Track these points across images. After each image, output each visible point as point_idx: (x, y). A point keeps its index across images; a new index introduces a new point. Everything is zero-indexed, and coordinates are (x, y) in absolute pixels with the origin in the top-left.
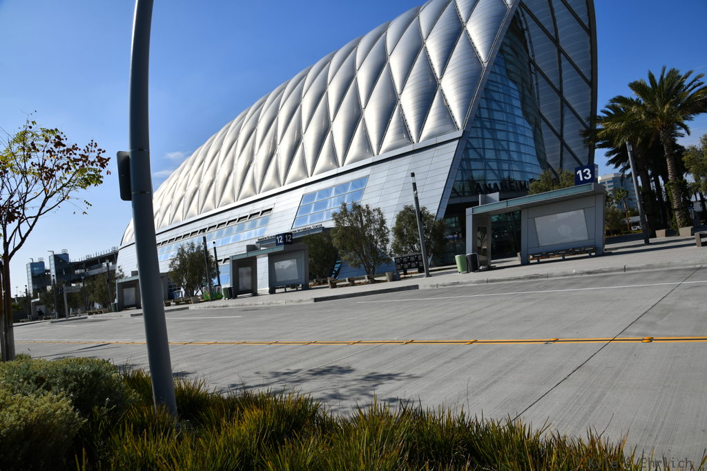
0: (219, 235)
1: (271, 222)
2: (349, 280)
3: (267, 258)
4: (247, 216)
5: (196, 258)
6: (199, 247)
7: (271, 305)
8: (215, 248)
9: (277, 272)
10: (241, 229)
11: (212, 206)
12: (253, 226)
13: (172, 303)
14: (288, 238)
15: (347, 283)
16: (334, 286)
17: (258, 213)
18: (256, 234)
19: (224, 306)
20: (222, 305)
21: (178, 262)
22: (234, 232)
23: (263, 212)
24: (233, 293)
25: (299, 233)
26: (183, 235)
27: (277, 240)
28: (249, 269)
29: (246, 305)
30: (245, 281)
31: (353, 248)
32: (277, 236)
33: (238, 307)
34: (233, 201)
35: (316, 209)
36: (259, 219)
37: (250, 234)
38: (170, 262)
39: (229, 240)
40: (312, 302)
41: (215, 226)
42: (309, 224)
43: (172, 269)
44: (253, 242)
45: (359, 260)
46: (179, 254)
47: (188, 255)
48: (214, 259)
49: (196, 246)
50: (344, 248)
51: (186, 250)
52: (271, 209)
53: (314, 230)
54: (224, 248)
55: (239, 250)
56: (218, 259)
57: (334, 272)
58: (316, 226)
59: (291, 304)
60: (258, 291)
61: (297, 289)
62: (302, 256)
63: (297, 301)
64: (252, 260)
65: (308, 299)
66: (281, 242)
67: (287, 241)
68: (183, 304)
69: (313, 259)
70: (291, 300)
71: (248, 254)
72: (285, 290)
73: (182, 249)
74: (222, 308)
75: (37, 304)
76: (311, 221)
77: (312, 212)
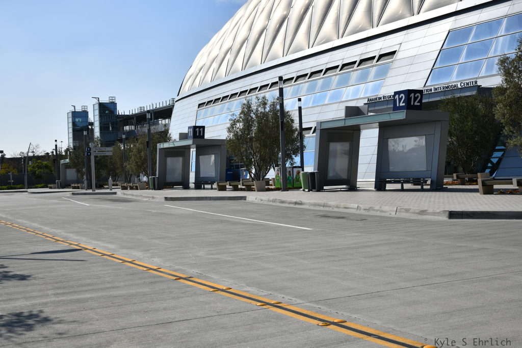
0: (311, 90)
1: (391, 73)
2: (519, 183)
3: (378, 129)
4: (354, 63)
5: (267, 120)
6: (273, 104)
7: (372, 213)
8: (300, 109)
9: (391, 156)
10: (344, 83)
11: (305, 44)
12: (363, 79)
13: (228, 187)
14: (415, 99)
15: (514, 186)
16: (488, 190)
17: (373, 58)
18: (366, 92)
19: (296, 203)
20: (294, 200)
21: (240, 125)
22: (334, 86)
23: (381, 56)
24: (317, 182)
25: (437, 94)
26: (259, 85)
27: (395, 101)
28: (345, 146)
29: (330, 207)
30: (338, 165)
32: (396, 93)
33: (318, 208)
34: (335, 37)
35: (469, 55)
36: (373, 69)
37: (357, 92)
38: (229, 125)
39: (324, 97)
40: (445, 218)
41: (306, 75)
42: (455, 79)
43: (232, 134)
44: (360, 104)
46: (242, 112)
47: (257, 116)
48: (296, 125)
49: (269, 103)
50: (514, 123)
51: (254, 107)
52: (394, 53)
53: (462, 89)
54: (317, 110)
55: (334, 113)
56: (304, 126)
57: (490, 165)
58: (467, 84)
59: (404, 215)
60: (358, 183)
61: (422, 187)
62: (437, 133)
63: (417, 211)
64: (352, 131)
65: (438, 211)
66: (402, 104)
67: (412, 104)
68: (242, 190)
69: (455, 138)
70: (406, 207)
71: (346, 121)
72: (402, 186)
73: (249, 106)
74: (292, 206)
75: (67, 166)
76: (459, 74)
77: (462, 59)
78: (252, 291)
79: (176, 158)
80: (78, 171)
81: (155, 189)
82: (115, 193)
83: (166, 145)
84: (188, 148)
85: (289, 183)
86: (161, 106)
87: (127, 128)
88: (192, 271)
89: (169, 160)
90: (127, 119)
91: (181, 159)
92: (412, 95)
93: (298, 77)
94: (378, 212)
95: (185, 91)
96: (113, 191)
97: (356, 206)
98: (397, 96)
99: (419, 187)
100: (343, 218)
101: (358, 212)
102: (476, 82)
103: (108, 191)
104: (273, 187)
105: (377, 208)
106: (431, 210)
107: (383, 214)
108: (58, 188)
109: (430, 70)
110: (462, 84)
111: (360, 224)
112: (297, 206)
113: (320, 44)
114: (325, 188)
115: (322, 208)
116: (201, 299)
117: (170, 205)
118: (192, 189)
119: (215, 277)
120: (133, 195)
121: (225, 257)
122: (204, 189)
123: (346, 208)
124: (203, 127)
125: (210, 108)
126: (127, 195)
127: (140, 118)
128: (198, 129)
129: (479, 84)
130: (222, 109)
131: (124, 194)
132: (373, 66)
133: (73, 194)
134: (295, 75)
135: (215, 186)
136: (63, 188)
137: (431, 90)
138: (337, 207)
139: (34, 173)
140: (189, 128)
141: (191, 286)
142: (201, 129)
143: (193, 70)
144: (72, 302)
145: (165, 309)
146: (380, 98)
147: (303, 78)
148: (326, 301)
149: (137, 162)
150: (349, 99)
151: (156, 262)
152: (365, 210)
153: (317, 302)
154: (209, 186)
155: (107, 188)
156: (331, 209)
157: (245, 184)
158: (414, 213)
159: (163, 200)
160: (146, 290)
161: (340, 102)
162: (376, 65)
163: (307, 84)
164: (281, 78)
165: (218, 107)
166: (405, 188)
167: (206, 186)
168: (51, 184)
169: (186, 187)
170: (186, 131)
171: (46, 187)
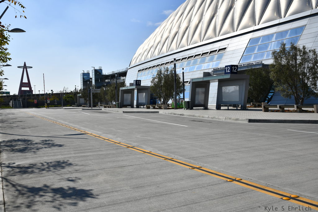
0: (188, 64)
1: (224, 57)
2: (280, 107)
3: (218, 82)
4: (208, 53)
5: (169, 78)
6: (171, 71)
7: (214, 119)
8: (183, 73)
9: (223, 94)
10: (203, 61)
11: (186, 44)
12: (211, 60)
13: (151, 107)
14: (235, 69)
15: (278, 108)
16: (266, 110)
17: (216, 51)
20: (180, 113)
21: (156, 80)
22: (198, 63)
23: (220, 50)
24: (190, 106)
25: (244, 67)
26: (165, 62)
27: (225, 70)
28: (203, 90)
30: (200, 98)
31: (286, 81)
32: (226, 66)
33: (190, 117)
34: (199, 41)
35: (259, 50)
36: (216, 55)
37: (209, 66)
38: (151, 80)
39: (194, 68)
40: (247, 122)
42: (252, 60)
43: (153, 84)
44: (210, 71)
45: (290, 91)
46: (158, 74)
47: (164, 76)
48: (181, 80)
49: (170, 70)
50: (278, 80)
51: (163, 72)
52: (225, 48)
53: (255, 65)
54: (191, 73)
55: (198, 75)
56: (185, 81)
57: (267, 99)
58: (258, 63)
59: (229, 121)
60: (208, 106)
61: (237, 108)
62: (244, 84)
63: (235, 119)
64: (206, 83)
65: (244, 119)
66: (228, 71)
67: (233, 71)
68: (157, 108)
69: (252, 87)
70: (230, 117)
71: (204, 79)
72: (228, 108)
73: (160, 71)
74: (179, 116)
75: (80, 97)
76: (254, 58)
77: (256, 52)
78: (160, 153)
79: (128, 94)
80: (85, 99)
81: (118, 108)
82: (101, 109)
83: (124, 88)
84: (133, 90)
85: (178, 106)
86: (122, 71)
87: (107, 81)
88: (134, 144)
89: (125, 95)
90: (107, 77)
91: (130, 94)
92: (233, 67)
93: (183, 59)
94: (217, 119)
95: (133, 64)
96: (100, 108)
97: (207, 116)
98: (226, 68)
99: (236, 108)
100: (201, 121)
101: (208, 119)
102: (262, 62)
103: (98, 108)
104: (171, 107)
105: (217, 117)
106: (241, 119)
107: (219, 120)
108: (76, 107)
109: (241, 56)
110: (256, 63)
111: (209, 124)
112: (181, 116)
113: (192, 44)
114: (194, 108)
115: (192, 117)
116: (138, 156)
117: (125, 115)
118: (135, 108)
119: (144, 147)
120: (109, 110)
121: (149, 138)
122: (140, 108)
123: (203, 117)
124: (140, 81)
125: (144, 72)
126: (106, 110)
127: (112, 76)
128: (138, 81)
129: (263, 63)
130: (148, 73)
131: (105, 110)
132: (216, 54)
133: (83, 109)
134: (181, 58)
135: (145, 107)
136: (78, 107)
137: (242, 65)
138: (199, 117)
139: (66, 100)
140: (134, 81)
141: (134, 151)
142: (139, 81)
143: (136, 55)
144: (81, 156)
145: (122, 160)
146: (219, 69)
147: (185, 59)
148: (193, 158)
149: (111, 96)
150: (205, 69)
151: (118, 140)
152: (211, 118)
153: (189, 158)
154: (143, 107)
155: (98, 107)
156: (196, 118)
157: (158, 106)
158: (233, 120)
159: (122, 113)
160: (114, 152)
161: (201, 70)
162: (217, 54)
163: (186, 62)
164: (175, 59)
165: (147, 71)
166: (229, 109)
167: (141, 107)
168: (73, 105)
169: (132, 107)
170: (132, 82)
171: (71, 106)
